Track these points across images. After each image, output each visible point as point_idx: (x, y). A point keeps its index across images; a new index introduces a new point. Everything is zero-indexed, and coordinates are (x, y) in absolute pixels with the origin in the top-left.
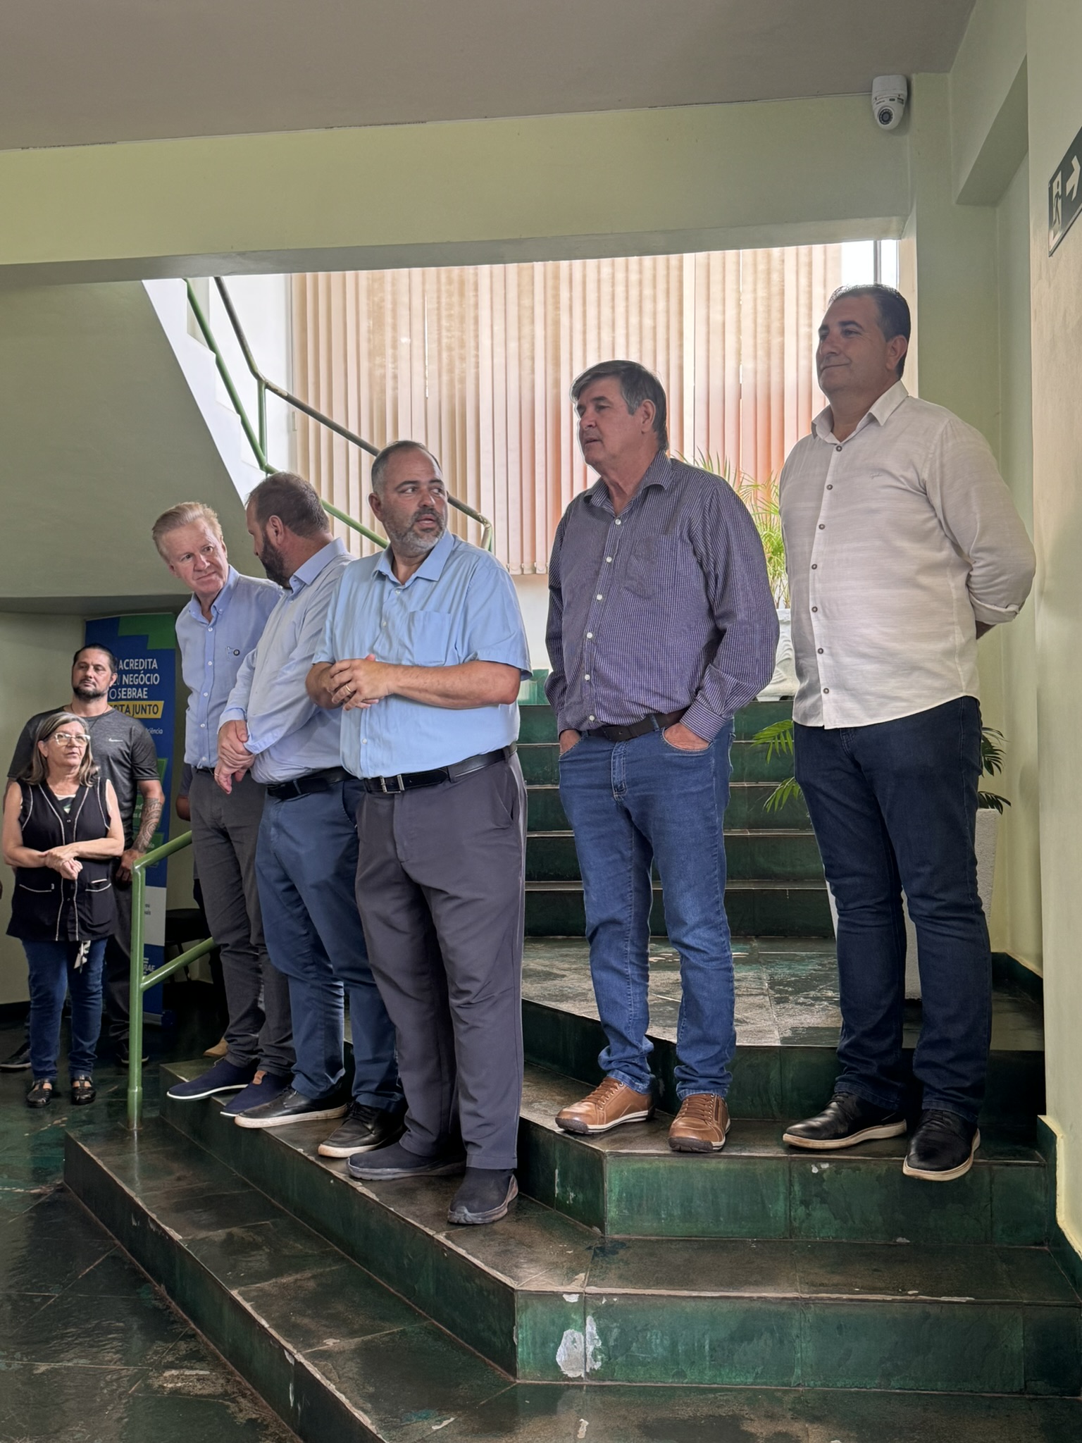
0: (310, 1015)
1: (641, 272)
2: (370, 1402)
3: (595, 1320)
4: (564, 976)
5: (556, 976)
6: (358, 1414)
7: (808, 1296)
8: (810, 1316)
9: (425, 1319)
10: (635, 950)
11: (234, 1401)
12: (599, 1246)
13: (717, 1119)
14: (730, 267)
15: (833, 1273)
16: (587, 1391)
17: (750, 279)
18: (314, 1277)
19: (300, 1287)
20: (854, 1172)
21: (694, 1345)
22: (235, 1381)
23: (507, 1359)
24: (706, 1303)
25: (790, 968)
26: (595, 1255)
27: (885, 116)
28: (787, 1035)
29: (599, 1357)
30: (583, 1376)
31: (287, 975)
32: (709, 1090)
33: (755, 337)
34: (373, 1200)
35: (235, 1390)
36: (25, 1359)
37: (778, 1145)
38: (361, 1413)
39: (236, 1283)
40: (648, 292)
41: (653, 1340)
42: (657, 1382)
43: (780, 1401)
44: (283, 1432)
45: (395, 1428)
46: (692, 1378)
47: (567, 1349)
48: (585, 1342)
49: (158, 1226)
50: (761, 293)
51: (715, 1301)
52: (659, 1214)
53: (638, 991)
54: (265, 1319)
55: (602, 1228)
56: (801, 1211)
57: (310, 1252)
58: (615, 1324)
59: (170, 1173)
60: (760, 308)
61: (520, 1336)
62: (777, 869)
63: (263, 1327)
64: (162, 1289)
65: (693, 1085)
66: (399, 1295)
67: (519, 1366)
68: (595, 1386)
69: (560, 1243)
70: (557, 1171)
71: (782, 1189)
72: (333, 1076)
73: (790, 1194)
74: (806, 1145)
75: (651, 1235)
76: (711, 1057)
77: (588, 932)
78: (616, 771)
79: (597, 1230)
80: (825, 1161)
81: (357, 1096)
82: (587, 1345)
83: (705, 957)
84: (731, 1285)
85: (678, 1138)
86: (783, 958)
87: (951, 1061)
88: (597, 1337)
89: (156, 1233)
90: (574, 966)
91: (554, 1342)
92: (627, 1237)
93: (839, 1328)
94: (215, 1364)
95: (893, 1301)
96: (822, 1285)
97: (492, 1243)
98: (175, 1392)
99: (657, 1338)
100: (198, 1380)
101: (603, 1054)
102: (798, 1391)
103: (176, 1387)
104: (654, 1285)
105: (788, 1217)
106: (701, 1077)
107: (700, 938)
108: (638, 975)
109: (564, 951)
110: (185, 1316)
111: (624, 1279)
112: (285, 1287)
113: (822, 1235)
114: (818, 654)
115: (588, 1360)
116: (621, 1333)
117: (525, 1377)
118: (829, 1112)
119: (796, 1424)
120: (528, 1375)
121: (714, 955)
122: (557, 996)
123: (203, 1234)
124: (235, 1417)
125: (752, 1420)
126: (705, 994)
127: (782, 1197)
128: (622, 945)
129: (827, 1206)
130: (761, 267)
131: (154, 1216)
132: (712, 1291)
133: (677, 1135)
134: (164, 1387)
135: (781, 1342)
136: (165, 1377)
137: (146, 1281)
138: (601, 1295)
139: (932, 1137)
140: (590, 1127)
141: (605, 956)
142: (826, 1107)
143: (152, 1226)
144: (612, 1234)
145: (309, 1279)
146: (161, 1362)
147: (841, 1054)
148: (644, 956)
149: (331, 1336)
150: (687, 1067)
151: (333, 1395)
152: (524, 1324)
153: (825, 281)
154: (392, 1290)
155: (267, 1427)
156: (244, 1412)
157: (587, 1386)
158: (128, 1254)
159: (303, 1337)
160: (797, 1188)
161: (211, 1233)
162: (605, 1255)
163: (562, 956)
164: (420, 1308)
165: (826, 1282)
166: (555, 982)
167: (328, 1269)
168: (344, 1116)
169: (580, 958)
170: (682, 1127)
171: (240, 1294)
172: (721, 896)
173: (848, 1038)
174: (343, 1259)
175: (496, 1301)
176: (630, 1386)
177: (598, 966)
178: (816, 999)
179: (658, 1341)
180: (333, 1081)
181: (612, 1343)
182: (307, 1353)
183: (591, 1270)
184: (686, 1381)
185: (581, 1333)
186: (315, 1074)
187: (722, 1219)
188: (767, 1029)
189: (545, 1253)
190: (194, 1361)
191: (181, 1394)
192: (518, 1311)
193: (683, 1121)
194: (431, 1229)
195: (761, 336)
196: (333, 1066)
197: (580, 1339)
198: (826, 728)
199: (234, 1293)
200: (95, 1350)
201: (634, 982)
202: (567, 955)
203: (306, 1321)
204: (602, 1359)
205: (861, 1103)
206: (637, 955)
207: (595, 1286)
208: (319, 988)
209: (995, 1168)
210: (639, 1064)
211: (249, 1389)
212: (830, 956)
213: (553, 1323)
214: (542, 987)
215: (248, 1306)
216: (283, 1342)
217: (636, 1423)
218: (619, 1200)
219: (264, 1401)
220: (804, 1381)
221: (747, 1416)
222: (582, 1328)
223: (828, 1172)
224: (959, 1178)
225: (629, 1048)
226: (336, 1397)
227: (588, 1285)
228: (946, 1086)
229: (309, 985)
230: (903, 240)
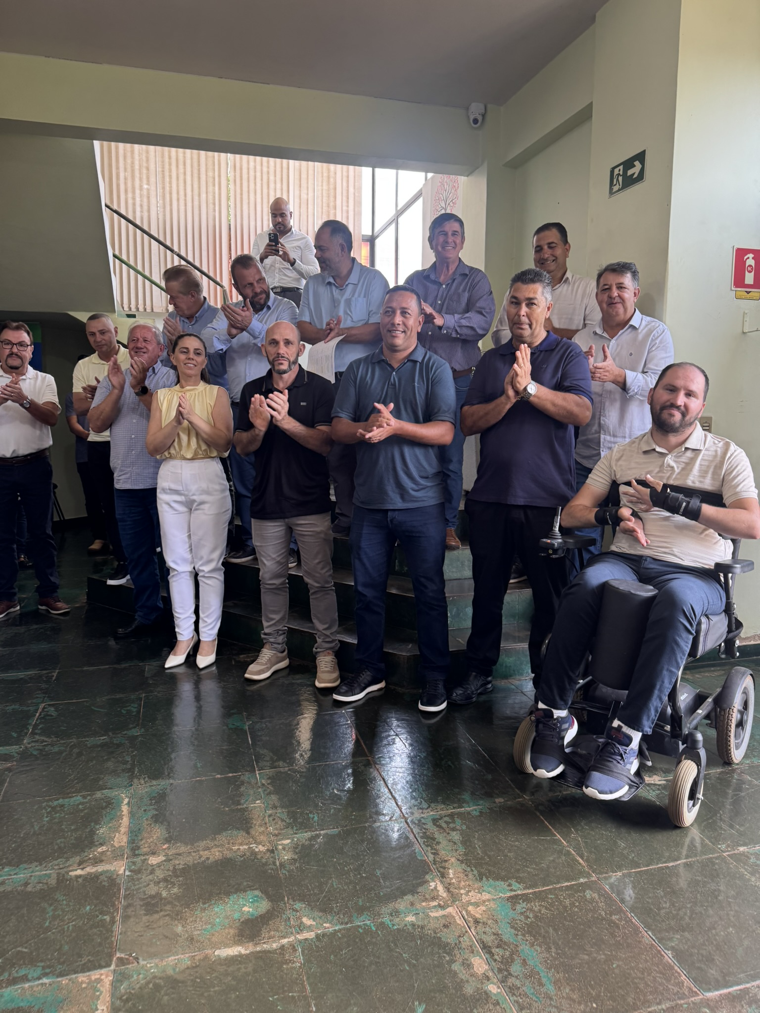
14: (310, 170)
17: (320, 179)
27: (476, 121)
33: (322, 208)
40: (272, 178)
50: (325, 187)
60: (325, 194)
130: (325, 174)
195: (325, 208)
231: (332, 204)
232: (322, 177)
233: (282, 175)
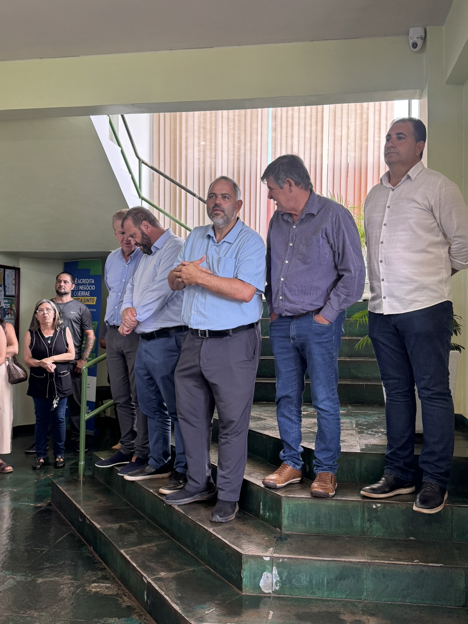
0: (157, 432)
1: (305, 113)
2: (179, 600)
3: (277, 568)
4: (266, 419)
5: (262, 419)
6: (174, 605)
7: (370, 561)
8: (371, 570)
9: (204, 565)
10: (296, 409)
11: (121, 597)
12: (279, 536)
13: (331, 483)
14: (345, 111)
15: (381, 551)
16: (273, 599)
17: (353, 116)
18: (156, 546)
19: (150, 549)
20: (392, 508)
21: (320, 580)
22: (122, 589)
23: (239, 583)
24: (326, 563)
25: (365, 419)
26: (277, 540)
27: (415, 45)
28: (363, 448)
29: (278, 584)
30: (271, 592)
31: (147, 416)
32: (328, 470)
33: (355, 142)
34: (183, 514)
35: (122, 593)
36: (33, 577)
37: (358, 495)
38: (175, 605)
39: (123, 547)
40: (308, 122)
41: (302, 578)
42: (303, 596)
43: (356, 606)
44: (142, 612)
45: (189, 612)
46: (318, 595)
47: (265, 580)
48: (272, 578)
49: (90, 522)
50: (358, 123)
51: (330, 562)
52: (305, 524)
53: (297, 427)
54: (135, 563)
55: (280, 528)
56: (368, 524)
57: (155, 535)
58: (285, 570)
59: (96, 499)
60: (358, 129)
61: (244, 574)
62: (360, 375)
63: (134, 566)
64: (91, 548)
65: (321, 468)
66: (193, 554)
67: (243, 587)
68: (276, 597)
69: (262, 534)
70: (261, 504)
71: (360, 514)
72: (166, 459)
73: (363, 517)
74: (370, 496)
75: (302, 532)
76: (329, 457)
77: (276, 400)
78: (292, 331)
79: (278, 529)
80: (379, 503)
81: (176, 468)
82: (273, 579)
83: (328, 413)
84: (336, 555)
85: (314, 491)
86: (361, 414)
87: (436, 461)
88: (278, 576)
89: (89, 524)
90: (271, 415)
91: (258, 577)
92: (292, 533)
93: (384, 575)
94: (113, 581)
95: (407, 565)
96: (376, 556)
97: (233, 533)
98: (96, 593)
99: (304, 577)
100: (106, 588)
101: (281, 453)
102: (365, 602)
103: (96, 591)
104: (303, 554)
105: (362, 527)
106: (325, 465)
107: (325, 405)
108: (297, 420)
109: (266, 408)
110: (101, 561)
111: (290, 551)
112: (143, 549)
113: (377, 535)
114: (381, 281)
115: (273, 586)
116: (288, 575)
117: (246, 592)
118: (381, 482)
119: (364, 617)
120: (247, 591)
121: (332, 413)
122: (262, 428)
123: (109, 526)
124: (121, 605)
125: (344, 614)
126: (328, 430)
127: (359, 518)
128: (290, 406)
129: (379, 522)
130: (359, 111)
131: (89, 517)
132: (329, 558)
133: (314, 490)
134: (91, 591)
135: (358, 581)
136: (92, 586)
137: (85, 545)
138: (279, 558)
139: (427, 494)
140: (278, 485)
141: (283, 411)
142: (380, 480)
143: (88, 521)
144: (285, 531)
145: (153, 546)
146: (90, 580)
147: (387, 457)
148: (300, 412)
149: (163, 571)
150: (319, 460)
151: (163, 597)
152: (246, 569)
153: (387, 117)
154: (190, 552)
155: (135, 609)
156: (125, 603)
157: (273, 597)
158: (77, 533)
159: (151, 571)
160: (366, 514)
161: (113, 525)
162: (282, 541)
163: (265, 410)
164: (201, 560)
165: (378, 555)
166: (262, 422)
167: (162, 542)
168: (170, 477)
169: (273, 412)
170: (316, 486)
171: (125, 552)
172: (335, 387)
173: (390, 450)
174: (169, 538)
175: (234, 559)
176: (291, 598)
177: (280, 415)
178: (376, 432)
179: (304, 578)
180: (166, 462)
181: (284, 579)
182: (153, 579)
183: (276, 547)
184: (316, 596)
185: (270, 574)
186: (158, 458)
187: (333, 526)
188: (354, 445)
189: (256, 539)
190: (104, 580)
191: (99, 594)
192: (244, 563)
193: (317, 484)
194: (206, 526)
195: (358, 142)
196: (166, 455)
197: (270, 576)
198: (384, 314)
199: (122, 551)
200: (62, 574)
201: (295, 423)
202: (267, 410)
203: (152, 564)
204: (280, 585)
205: (396, 479)
206: (297, 411)
207: (277, 553)
208: (160, 422)
209: (454, 508)
210: (297, 458)
211: (127, 593)
212: (383, 413)
213: (259, 569)
214: (256, 424)
215: (128, 557)
216: (142, 573)
217: (294, 614)
218: (288, 517)
219: (134, 598)
220: (368, 598)
221: (342, 612)
222: (271, 572)
223: (380, 508)
224: (438, 512)
225: (293, 451)
226: (165, 598)
227: (274, 553)
228: (433, 472)
229: (156, 420)
230: (421, 100)
231: (364, 137)
232: (356, 113)
233: (317, 118)
